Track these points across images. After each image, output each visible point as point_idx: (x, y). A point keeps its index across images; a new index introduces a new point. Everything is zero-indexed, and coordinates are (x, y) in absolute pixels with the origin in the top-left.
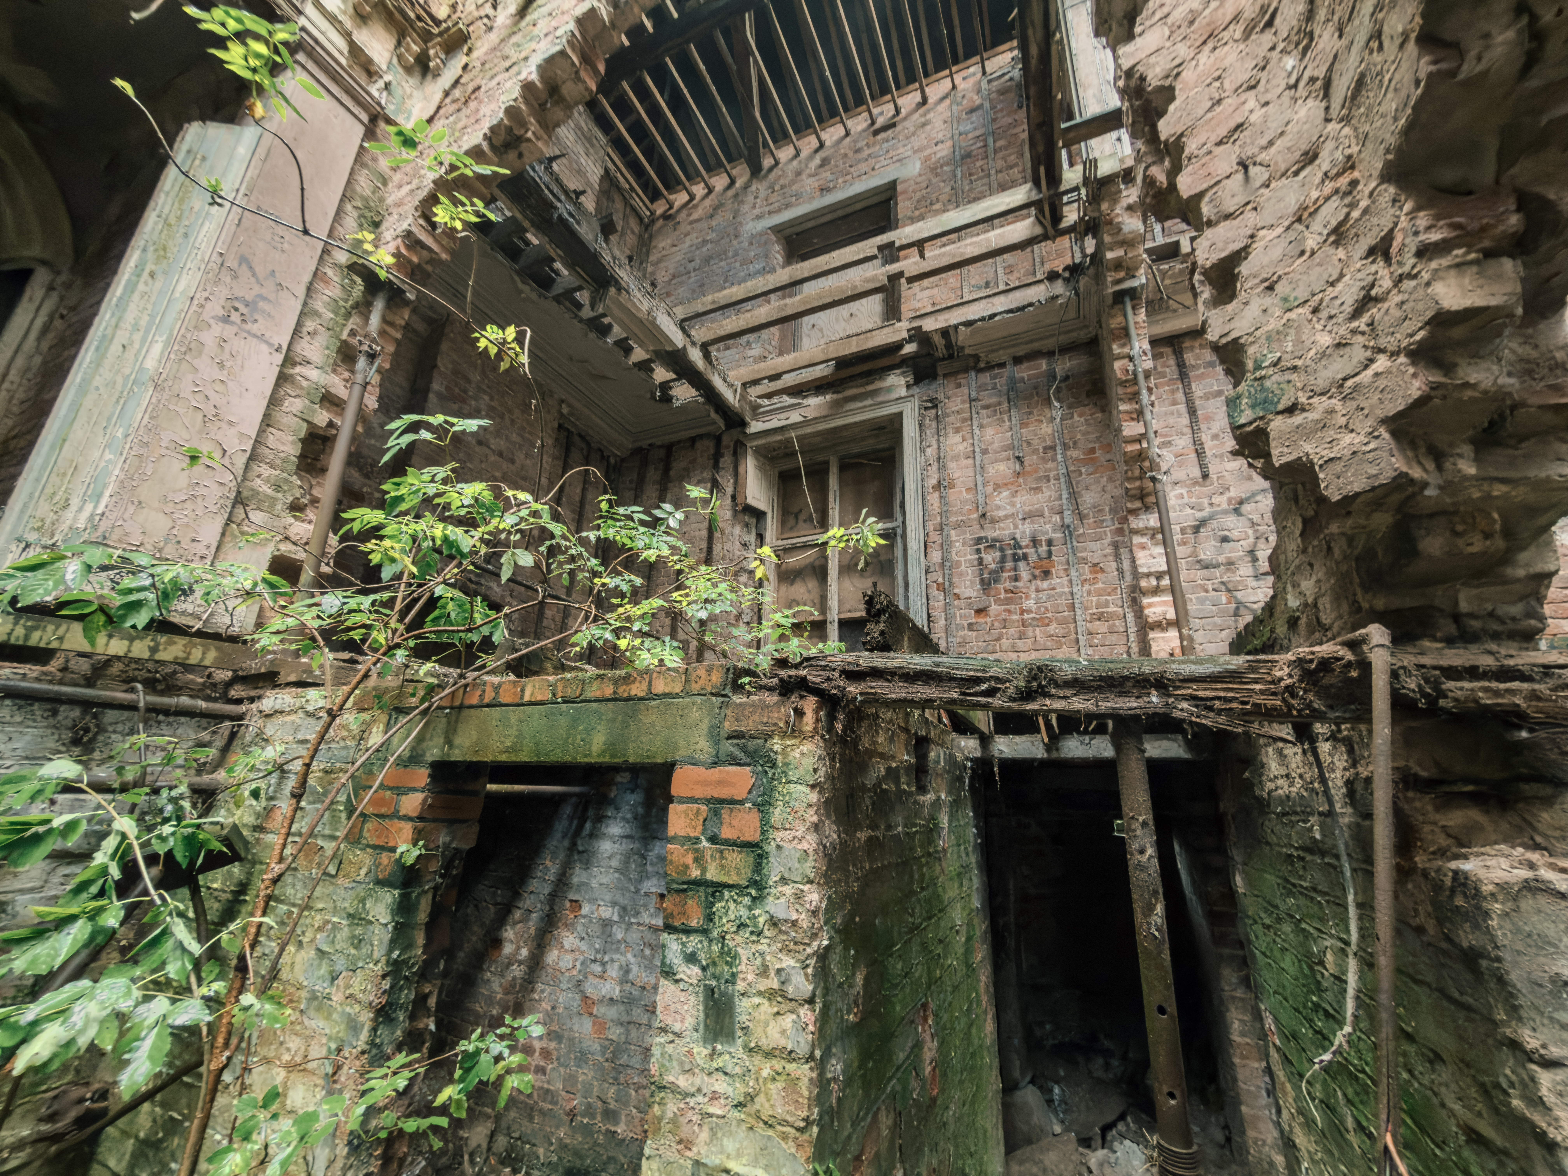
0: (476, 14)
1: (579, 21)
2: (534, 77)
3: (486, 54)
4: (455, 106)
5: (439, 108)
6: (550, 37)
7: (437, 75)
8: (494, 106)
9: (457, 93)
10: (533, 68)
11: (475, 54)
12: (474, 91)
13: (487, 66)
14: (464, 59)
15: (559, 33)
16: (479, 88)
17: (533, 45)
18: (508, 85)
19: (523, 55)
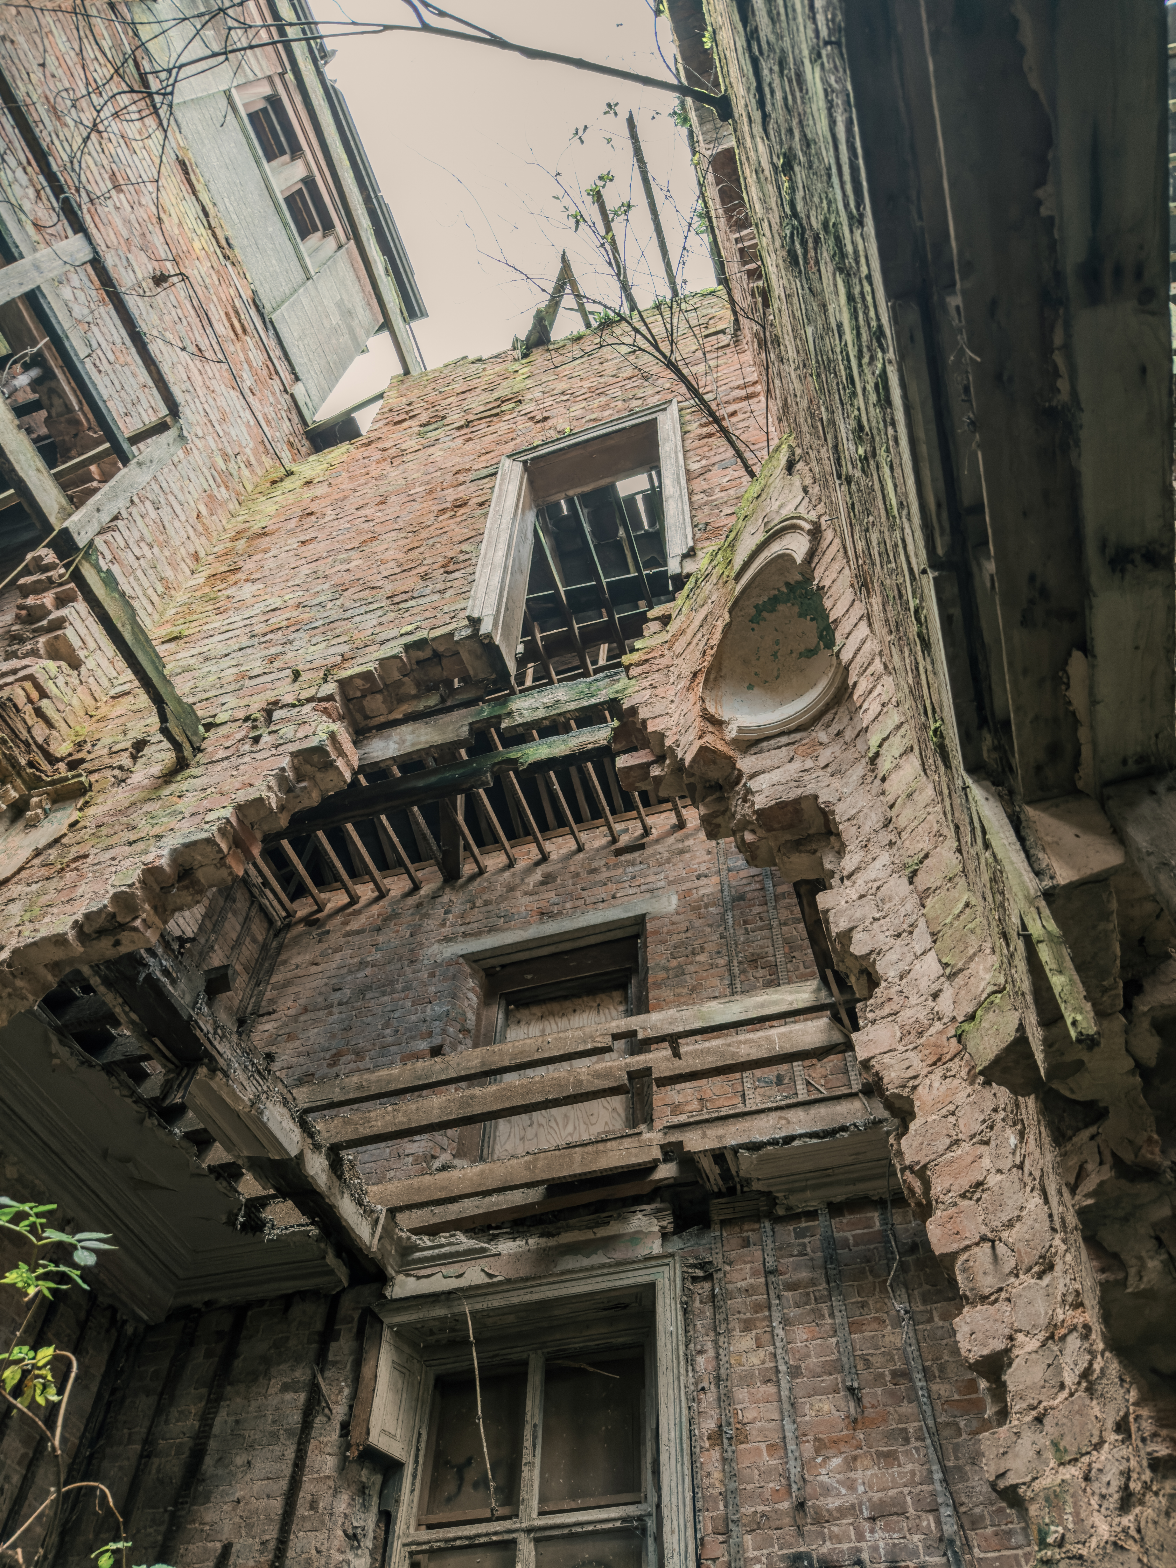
0: (107, 761)
1: (240, 808)
2: (164, 862)
3: (106, 815)
4: (45, 872)
5: (21, 869)
6: (198, 819)
7: (32, 825)
8: (98, 887)
9: (53, 853)
10: (165, 852)
11: (91, 811)
12: (76, 859)
13: (104, 831)
14: (76, 815)
15: (211, 816)
16: (86, 856)
17: (173, 822)
18: (126, 863)
19: (156, 830)
